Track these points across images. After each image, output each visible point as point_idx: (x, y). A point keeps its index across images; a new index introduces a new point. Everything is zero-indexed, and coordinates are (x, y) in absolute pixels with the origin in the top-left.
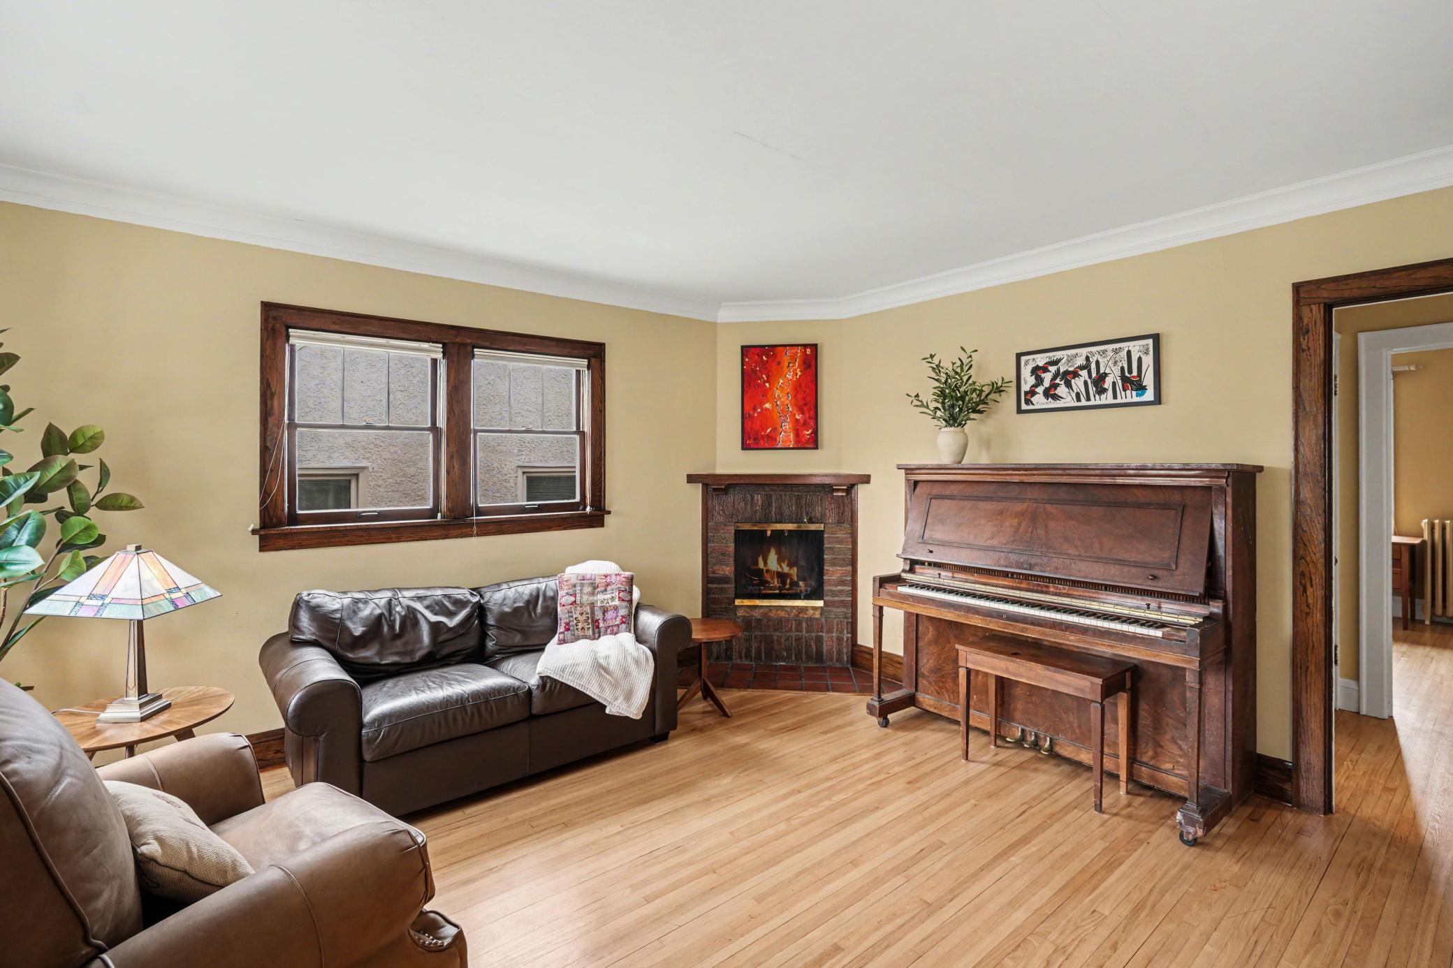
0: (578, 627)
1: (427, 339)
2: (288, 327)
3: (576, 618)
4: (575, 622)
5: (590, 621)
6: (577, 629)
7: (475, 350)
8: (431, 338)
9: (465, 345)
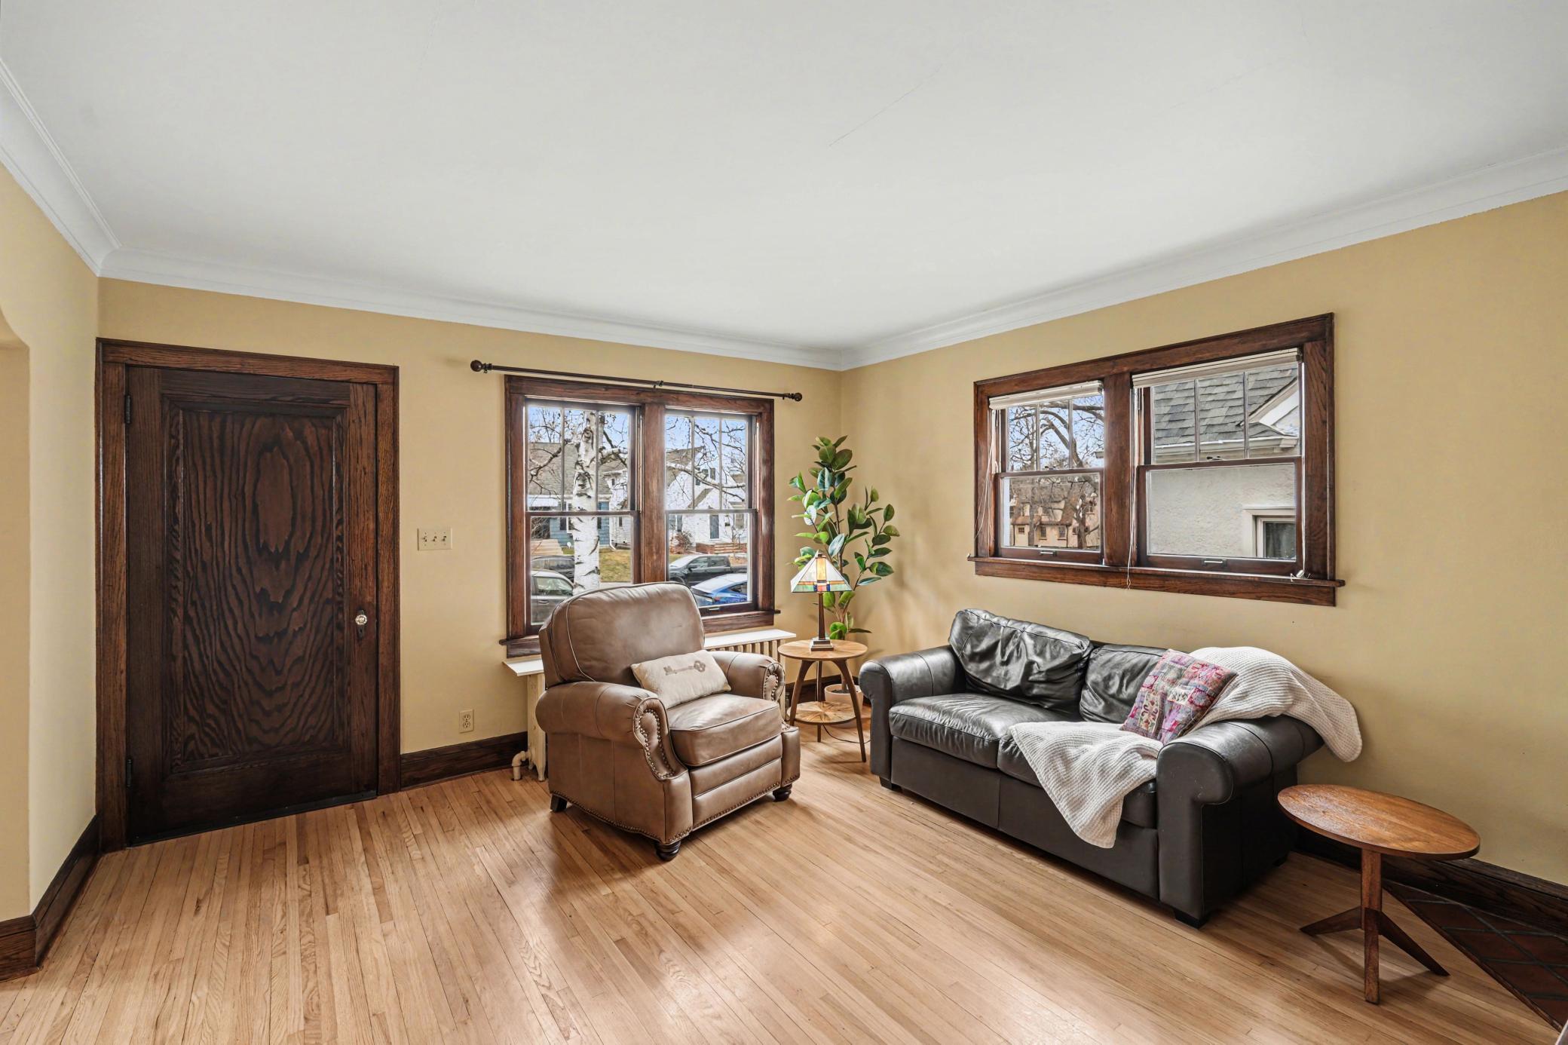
0: (1143, 718)
1: (1086, 379)
2: (989, 397)
3: (1145, 706)
4: (1143, 710)
5: (1157, 715)
6: (1141, 719)
7: (1133, 376)
8: (1089, 377)
9: (1122, 374)
